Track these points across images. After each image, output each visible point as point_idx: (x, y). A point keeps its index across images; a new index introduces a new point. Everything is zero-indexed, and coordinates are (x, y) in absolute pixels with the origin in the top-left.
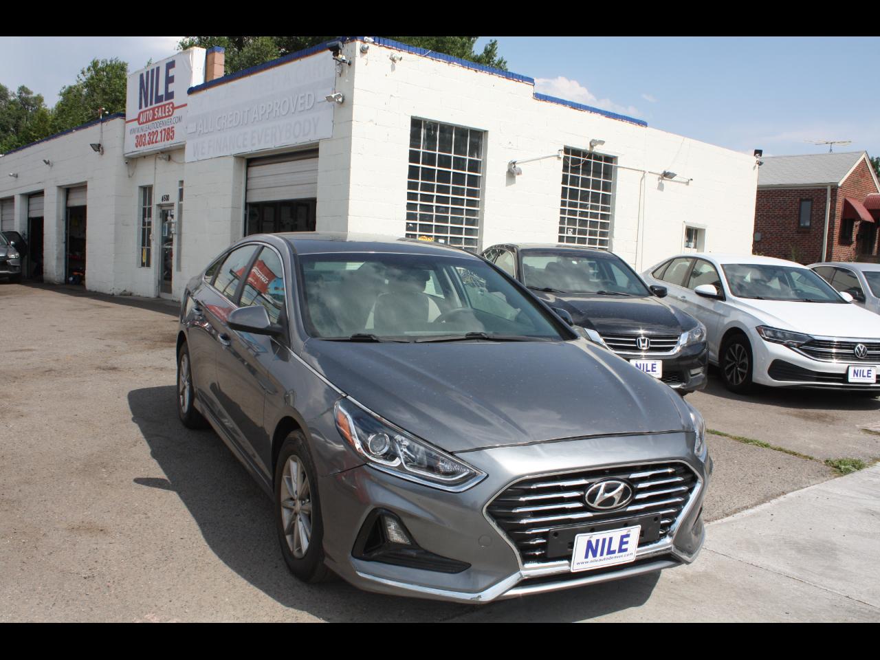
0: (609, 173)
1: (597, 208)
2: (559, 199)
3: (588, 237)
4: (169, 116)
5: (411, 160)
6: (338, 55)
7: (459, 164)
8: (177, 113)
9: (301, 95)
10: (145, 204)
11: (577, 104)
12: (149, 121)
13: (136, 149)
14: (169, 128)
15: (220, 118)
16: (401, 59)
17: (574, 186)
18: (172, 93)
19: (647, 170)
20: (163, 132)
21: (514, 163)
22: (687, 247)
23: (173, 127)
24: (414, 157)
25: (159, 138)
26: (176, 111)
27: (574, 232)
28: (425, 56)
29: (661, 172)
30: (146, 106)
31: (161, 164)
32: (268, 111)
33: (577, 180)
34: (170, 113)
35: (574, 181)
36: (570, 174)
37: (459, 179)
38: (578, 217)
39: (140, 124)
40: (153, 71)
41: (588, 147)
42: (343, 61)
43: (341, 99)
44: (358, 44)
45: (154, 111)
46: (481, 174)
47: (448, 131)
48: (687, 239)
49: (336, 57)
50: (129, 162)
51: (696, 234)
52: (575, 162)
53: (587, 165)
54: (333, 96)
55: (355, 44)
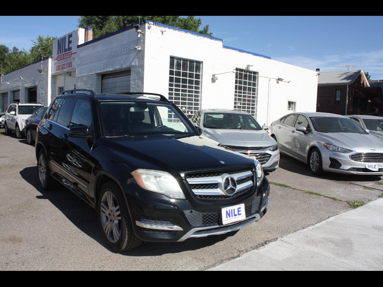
0: (255, 79)
1: (250, 94)
2: (234, 90)
3: (246, 106)
4: (70, 57)
6: (138, 30)
7: (191, 76)
8: (73, 56)
9: (123, 47)
11: (241, 50)
12: (62, 60)
13: (57, 72)
15: (90, 58)
16: (165, 31)
17: (240, 84)
18: (71, 47)
19: (271, 78)
20: (67, 64)
21: (214, 75)
22: (289, 110)
23: (71, 62)
24: (171, 73)
25: (66, 67)
26: (72, 55)
27: (241, 104)
28: (176, 30)
29: (277, 78)
30: (61, 53)
31: (67, 77)
32: (110, 54)
33: (241, 82)
34: (70, 56)
35: (240, 82)
36: (238, 79)
37: (191, 82)
38: (242, 98)
39: (58, 61)
40: (63, 38)
41: (246, 68)
42: (140, 33)
43: (140, 49)
44: (147, 25)
45: (64, 55)
46: (200, 80)
47: (186, 62)
48: (289, 106)
49: (137, 31)
50: (54, 77)
51: (292, 104)
52: (241, 74)
53: (246, 76)
54: (136, 47)
55: (145, 25)
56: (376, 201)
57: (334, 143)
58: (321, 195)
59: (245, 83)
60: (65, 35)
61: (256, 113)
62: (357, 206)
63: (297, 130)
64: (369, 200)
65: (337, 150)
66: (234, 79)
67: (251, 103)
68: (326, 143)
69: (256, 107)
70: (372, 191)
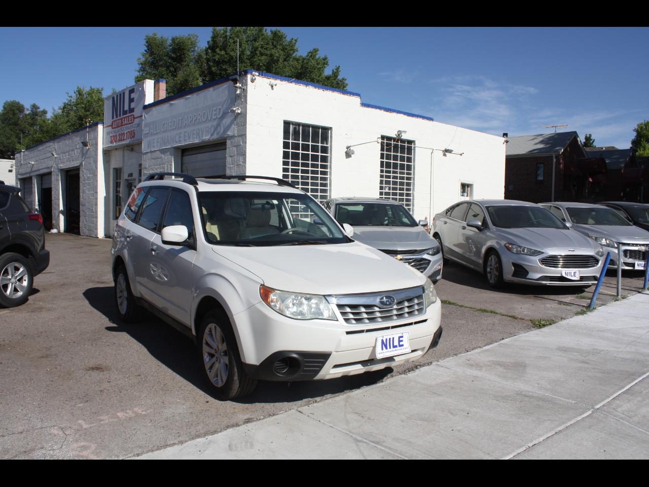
0: (410, 150)
1: (403, 173)
2: (379, 168)
3: (398, 191)
4: (132, 123)
5: (284, 147)
6: (236, 84)
7: (315, 149)
8: (137, 121)
9: (214, 109)
10: (117, 179)
11: (388, 109)
12: (119, 127)
13: (110, 145)
14: (131, 131)
15: (164, 124)
16: (276, 85)
17: (388, 160)
18: (133, 108)
19: (434, 148)
20: (128, 133)
21: (349, 147)
22: (462, 195)
23: (134, 130)
24: (286, 145)
25: (125, 138)
26: (135, 120)
27: (389, 189)
28: (291, 82)
29: (444, 149)
30: (117, 117)
31: (127, 153)
32: (194, 119)
33: (390, 156)
34: (132, 121)
35: (388, 157)
36: (385, 152)
37: (315, 158)
38: (391, 180)
39: (113, 128)
40: (120, 94)
41: (396, 135)
42: (240, 88)
43: (239, 111)
44: (249, 76)
45: (122, 120)
46: (329, 155)
47: (307, 128)
48: (462, 190)
50: (106, 152)
51: (468, 187)
52: (388, 145)
53: (396, 147)
54: (234, 109)
55: (247, 77)
56: (571, 319)
57: (518, 242)
58: (497, 313)
59: (395, 158)
60: (123, 90)
61: (413, 202)
62: (544, 326)
63: (468, 225)
64: (562, 319)
65: (522, 253)
66: (379, 152)
67: (405, 187)
68: (508, 243)
69: (413, 194)
70: (569, 308)
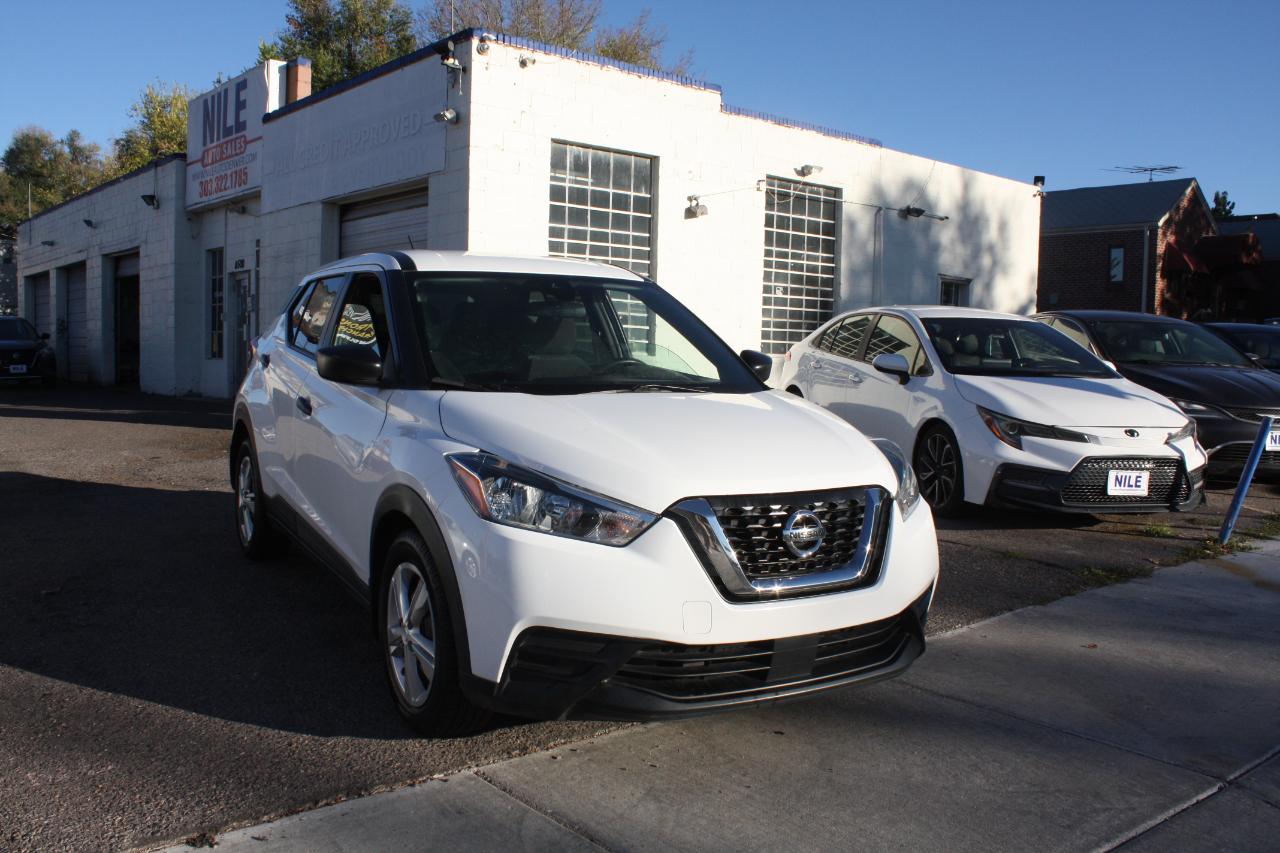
0: (830, 209)
1: (816, 258)
2: (762, 247)
3: (804, 298)
4: (242, 153)
6: (447, 59)
7: (621, 202)
8: (251, 148)
9: (404, 115)
10: (214, 273)
11: (784, 119)
12: (216, 162)
13: (201, 200)
14: (241, 170)
15: (304, 152)
16: (534, 62)
17: (783, 229)
18: (245, 122)
19: (884, 206)
20: (234, 175)
21: (694, 198)
23: (246, 168)
24: (556, 193)
25: (229, 184)
26: (249, 147)
27: (785, 293)
28: (568, 57)
29: (905, 208)
30: (212, 141)
31: (233, 217)
32: (364, 139)
33: (786, 221)
34: (242, 150)
35: (783, 223)
36: (775, 213)
37: (621, 222)
38: (789, 271)
39: (204, 166)
40: (219, 94)
41: (798, 174)
42: (455, 67)
43: (453, 118)
44: (475, 43)
45: (222, 148)
46: (651, 216)
47: (603, 157)
48: (944, 295)
49: (446, 61)
50: (193, 217)
51: (957, 289)
52: (783, 196)
53: (799, 202)
54: (442, 113)
55: (470, 45)
59: (798, 225)
60: (224, 84)
66: (762, 212)
67: (819, 288)
